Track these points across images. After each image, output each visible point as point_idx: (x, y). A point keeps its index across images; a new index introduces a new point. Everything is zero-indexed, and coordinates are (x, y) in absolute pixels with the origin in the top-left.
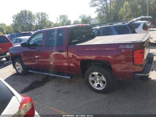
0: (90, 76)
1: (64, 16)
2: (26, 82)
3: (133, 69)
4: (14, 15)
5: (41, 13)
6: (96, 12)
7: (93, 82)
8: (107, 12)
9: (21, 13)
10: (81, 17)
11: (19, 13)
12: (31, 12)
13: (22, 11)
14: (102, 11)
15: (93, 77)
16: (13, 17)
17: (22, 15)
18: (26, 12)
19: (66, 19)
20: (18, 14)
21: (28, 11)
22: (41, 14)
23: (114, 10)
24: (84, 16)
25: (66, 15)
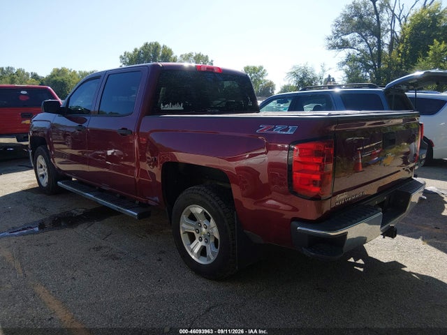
0: (184, 217)
1: (254, 68)
2: (42, 211)
3: (291, 208)
4: (125, 53)
5: (194, 55)
6: (344, 63)
7: (192, 238)
8: (379, 67)
9: (142, 49)
10: (295, 74)
11: (139, 49)
12: (170, 50)
13: (147, 44)
14: (364, 63)
15: (191, 222)
16: (121, 57)
17: (146, 54)
18: (156, 46)
19: (261, 79)
20: (136, 50)
21: (162, 46)
22: (195, 58)
23: (401, 65)
24: (303, 72)
25: (261, 68)
